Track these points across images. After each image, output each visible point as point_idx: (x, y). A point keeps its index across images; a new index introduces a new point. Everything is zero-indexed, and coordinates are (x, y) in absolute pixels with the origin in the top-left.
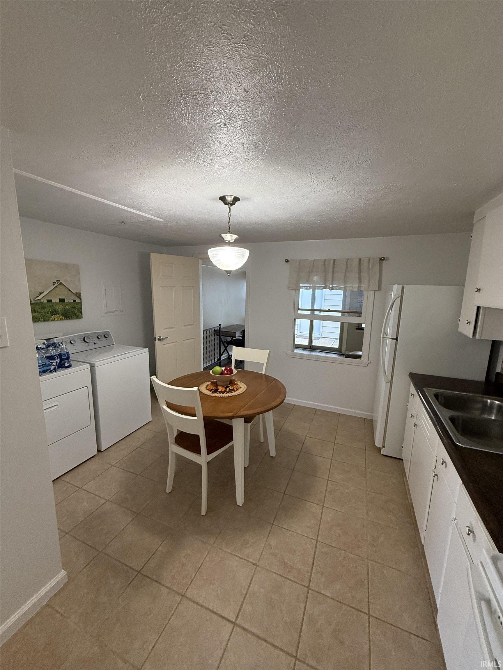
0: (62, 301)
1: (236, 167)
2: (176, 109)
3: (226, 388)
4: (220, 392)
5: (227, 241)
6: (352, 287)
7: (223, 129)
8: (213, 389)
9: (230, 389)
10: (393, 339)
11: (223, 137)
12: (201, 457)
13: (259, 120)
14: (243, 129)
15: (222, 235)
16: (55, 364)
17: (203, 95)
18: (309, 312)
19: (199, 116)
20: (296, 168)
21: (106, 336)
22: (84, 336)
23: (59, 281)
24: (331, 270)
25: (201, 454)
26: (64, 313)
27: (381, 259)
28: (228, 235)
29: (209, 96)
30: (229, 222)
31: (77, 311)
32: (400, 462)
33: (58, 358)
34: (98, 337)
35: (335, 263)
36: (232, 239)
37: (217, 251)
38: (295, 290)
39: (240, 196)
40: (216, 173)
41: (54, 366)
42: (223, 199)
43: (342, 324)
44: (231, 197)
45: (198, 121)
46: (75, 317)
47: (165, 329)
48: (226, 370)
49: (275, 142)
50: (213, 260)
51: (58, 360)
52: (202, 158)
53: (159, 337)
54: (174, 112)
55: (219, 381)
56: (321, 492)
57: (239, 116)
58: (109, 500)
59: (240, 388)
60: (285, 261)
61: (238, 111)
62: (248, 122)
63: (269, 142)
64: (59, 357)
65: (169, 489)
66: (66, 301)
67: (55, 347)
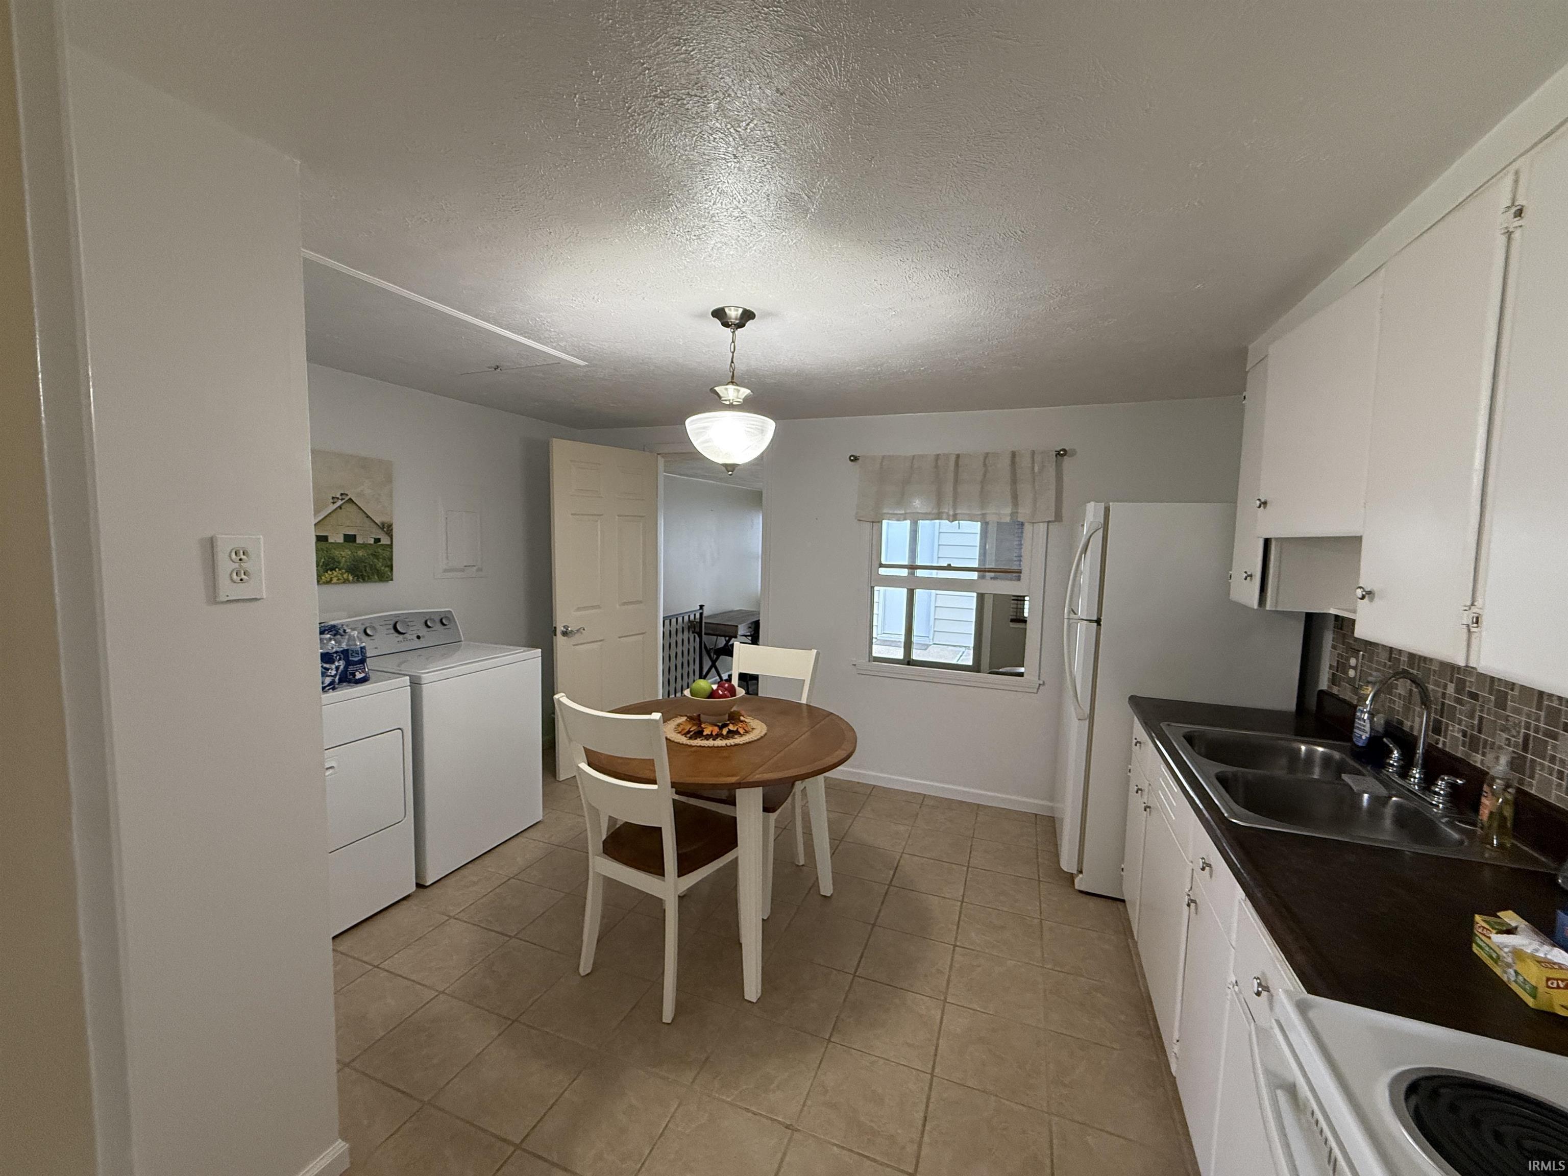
0: (350, 539)
1: (751, 245)
2: (641, 124)
3: (721, 728)
4: (708, 737)
5: (728, 403)
6: (999, 514)
7: (729, 164)
8: (692, 731)
9: (730, 732)
10: (1090, 621)
11: (730, 182)
12: (664, 881)
13: (802, 148)
14: (770, 166)
15: (717, 389)
16: (334, 672)
17: (696, 99)
18: (904, 572)
19: (685, 139)
20: (874, 248)
21: (444, 621)
22: (396, 619)
23: (347, 495)
24: (951, 476)
25: (663, 875)
26: (352, 566)
27: (1058, 454)
28: (731, 387)
29: (708, 100)
30: (732, 362)
31: (380, 564)
32: (1120, 907)
33: (340, 659)
34: (426, 623)
35: (960, 463)
36: (738, 398)
37: (706, 420)
38: (873, 522)
39: (755, 309)
40: (708, 258)
41: (332, 676)
42: (719, 314)
43: (981, 598)
44: (737, 311)
45: (683, 149)
46: (376, 577)
47: (579, 609)
48: (721, 688)
49: (831, 193)
50: (699, 443)
51: (342, 664)
52: (683, 225)
53: (564, 627)
54: (637, 129)
55: (704, 714)
56: (939, 971)
57: (764, 140)
58: (443, 992)
59: (753, 729)
60: (851, 456)
61: (762, 129)
62: (781, 151)
63: (821, 192)
64: (342, 656)
65: (585, 967)
66: (359, 540)
67: (335, 635)
